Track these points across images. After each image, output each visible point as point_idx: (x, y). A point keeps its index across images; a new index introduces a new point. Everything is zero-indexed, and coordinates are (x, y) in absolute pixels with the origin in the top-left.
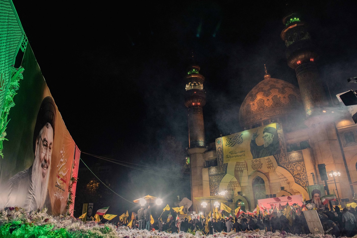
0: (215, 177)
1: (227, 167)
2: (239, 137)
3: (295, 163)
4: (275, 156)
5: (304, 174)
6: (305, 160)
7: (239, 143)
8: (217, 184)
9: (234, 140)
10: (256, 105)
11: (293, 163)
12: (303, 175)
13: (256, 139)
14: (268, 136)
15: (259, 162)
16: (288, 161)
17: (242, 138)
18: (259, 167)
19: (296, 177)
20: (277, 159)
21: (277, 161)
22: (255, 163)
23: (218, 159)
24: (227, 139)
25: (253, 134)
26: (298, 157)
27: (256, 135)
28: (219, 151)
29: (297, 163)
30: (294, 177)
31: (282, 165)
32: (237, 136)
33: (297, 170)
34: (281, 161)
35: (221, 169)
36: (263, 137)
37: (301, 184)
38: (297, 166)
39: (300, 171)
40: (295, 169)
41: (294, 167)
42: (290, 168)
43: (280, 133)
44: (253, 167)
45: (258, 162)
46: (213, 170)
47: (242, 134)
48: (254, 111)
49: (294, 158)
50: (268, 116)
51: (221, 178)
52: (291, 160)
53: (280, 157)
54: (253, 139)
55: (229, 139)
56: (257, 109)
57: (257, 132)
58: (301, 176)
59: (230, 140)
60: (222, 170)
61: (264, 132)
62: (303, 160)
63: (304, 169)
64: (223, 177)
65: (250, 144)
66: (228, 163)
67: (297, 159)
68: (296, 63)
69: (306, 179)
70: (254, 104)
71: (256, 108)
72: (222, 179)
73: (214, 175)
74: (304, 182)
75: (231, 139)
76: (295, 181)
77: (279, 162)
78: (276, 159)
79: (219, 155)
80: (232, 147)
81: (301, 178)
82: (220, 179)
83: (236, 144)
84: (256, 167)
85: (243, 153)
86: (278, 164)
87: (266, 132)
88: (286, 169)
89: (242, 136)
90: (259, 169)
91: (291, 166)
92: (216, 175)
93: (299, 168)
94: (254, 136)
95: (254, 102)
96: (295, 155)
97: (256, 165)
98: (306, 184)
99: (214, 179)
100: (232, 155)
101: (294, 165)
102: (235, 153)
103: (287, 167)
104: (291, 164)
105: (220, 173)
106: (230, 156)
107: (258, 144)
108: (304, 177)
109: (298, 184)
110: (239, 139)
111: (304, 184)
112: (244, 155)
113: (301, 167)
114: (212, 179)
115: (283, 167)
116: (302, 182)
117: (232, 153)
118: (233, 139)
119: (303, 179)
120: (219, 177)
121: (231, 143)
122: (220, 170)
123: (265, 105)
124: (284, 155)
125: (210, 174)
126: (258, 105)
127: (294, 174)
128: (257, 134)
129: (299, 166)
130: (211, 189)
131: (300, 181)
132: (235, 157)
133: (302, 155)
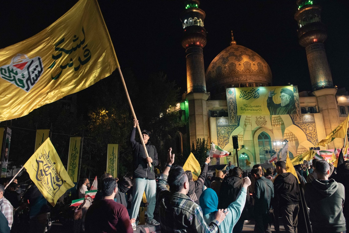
0: (224, 128)
1: (240, 119)
2: (255, 92)
3: (308, 124)
4: (291, 115)
5: (315, 133)
6: (316, 122)
7: (255, 97)
8: (227, 135)
9: (249, 94)
10: (242, 65)
11: (306, 123)
12: (314, 135)
13: (273, 97)
14: (285, 97)
15: (264, 119)
16: (302, 121)
17: (258, 93)
18: (264, 124)
19: (308, 136)
20: (293, 118)
21: (292, 120)
22: (259, 119)
23: (230, 110)
24: (241, 91)
25: (270, 92)
26: (310, 119)
27: (273, 93)
28: (230, 101)
29: (309, 124)
30: (306, 135)
31: (297, 124)
32: (253, 90)
33: (309, 129)
34: (296, 121)
35: (233, 120)
36: (280, 97)
37: (312, 141)
38: (309, 126)
39: (312, 130)
40: (307, 128)
41: (307, 127)
42: (304, 128)
43: (296, 96)
44: (257, 123)
45: (262, 119)
46: (222, 121)
47: (259, 90)
48: (240, 71)
49: (307, 119)
50: (253, 79)
51: (232, 129)
52: (304, 121)
53: (295, 117)
54: (270, 97)
55: (244, 91)
56: (244, 70)
57: (275, 90)
58: (312, 135)
59: (244, 93)
60: (233, 122)
61: (281, 92)
62: (314, 122)
63: (315, 130)
64: (234, 129)
65: (267, 101)
66: (241, 116)
67: (310, 120)
68: (313, 40)
69: (316, 138)
70: (240, 65)
71: (242, 69)
72: (233, 131)
73: (224, 126)
74: (314, 140)
75: (246, 91)
76: (307, 139)
77: (294, 121)
78: (291, 118)
79: (230, 106)
80: (246, 100)
81: (312, 137)
82: (230, 131)
83: (251, 98)
84: (260, 123)
85: (260, 108)
86: (293, 123)
87: (283, 92)
88: (300, 128)
89: (258, 91)
90: (263, 125)
91: (304, 126)
92: (226, 126)
93: (311, 128)
94: (271, 94)
95: (240, 62)
96: (308, 117)
97: (260, 122)
98: (316, 142)
99: (224, 130)
100: (246, 108)
101: (307, 125)
102: (251, 107)
103: (301, 127)
104: (304, 124)
105: (231, 125)
106: (244, 108)
107: (275, 102)
108: (314, 136)
109: (310, 141)
110: (255, 93)
111: (315, 142)
112: (260, 110)
113: (312, 128)
114: (221, 130)
115: (297, 126)
116: (313, 140)
117: (246, 106)
118: (248, 92)
119: (314, 138)
120: (230, 129)
121: (246, 95)
122: (231, 121)
123: (251, 68)
124: (299, 115)
125: (218, 124)
126: (245, 67)
127: (307, 133)
128: (275, 93)
129: (311, 126)
130: (219, 140)
131: (311, 139)
132: (251, 110)
133: (314, 118)
